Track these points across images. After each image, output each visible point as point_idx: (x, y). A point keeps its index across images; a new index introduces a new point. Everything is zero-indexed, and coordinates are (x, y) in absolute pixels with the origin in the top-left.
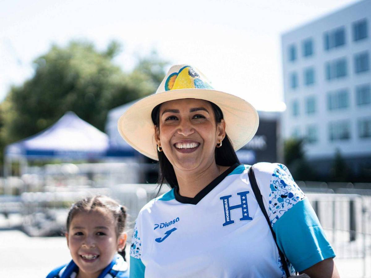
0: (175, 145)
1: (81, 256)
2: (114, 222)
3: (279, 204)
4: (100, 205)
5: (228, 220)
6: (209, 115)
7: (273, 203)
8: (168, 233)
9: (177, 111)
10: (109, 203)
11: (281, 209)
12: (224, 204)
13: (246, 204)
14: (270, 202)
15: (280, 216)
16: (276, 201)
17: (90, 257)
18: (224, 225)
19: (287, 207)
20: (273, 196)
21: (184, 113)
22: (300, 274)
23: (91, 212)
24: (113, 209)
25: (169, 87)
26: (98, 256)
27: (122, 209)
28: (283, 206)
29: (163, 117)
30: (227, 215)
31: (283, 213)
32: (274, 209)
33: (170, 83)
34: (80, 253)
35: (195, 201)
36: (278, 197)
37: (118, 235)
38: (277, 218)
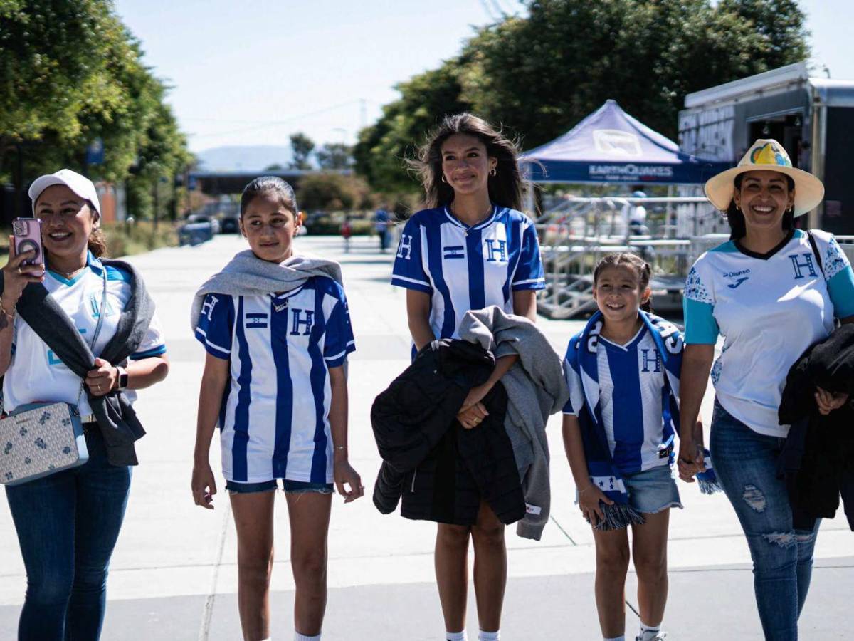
0: (753, 207)
1: (608, 305)
2: (639, 277)
3: (832, 266)
4: (626, 260)
5: (798, 275)
6: (784, 186)
7: (828, 265)
8: (740, 281)
9: (758, 180)
10: (634, 259)
11: (834, 270)
12: (793, 263)
13: (811, 263)
14: (826, 264)
15: (832, 276)
16: (830, 264)
17: (616, 306)
18: (796, 278)
19: (839, 269)
20: (828, 259)
21: (765, 182)
22: (842, 324)
23: (618, 266)
24: (638, 265)
25: (755, 158)
26: (623, 306)
27: (647, 265)
28: (836, 268)
29: (746, 184)
30: (797, 271)
31: (835, 274)
32: (828, 270)
33: (755, 155)
34: (607, 303)
35: (766, 256)
36: (832, 261)
37: (642, 289)
38: (830, 277)
